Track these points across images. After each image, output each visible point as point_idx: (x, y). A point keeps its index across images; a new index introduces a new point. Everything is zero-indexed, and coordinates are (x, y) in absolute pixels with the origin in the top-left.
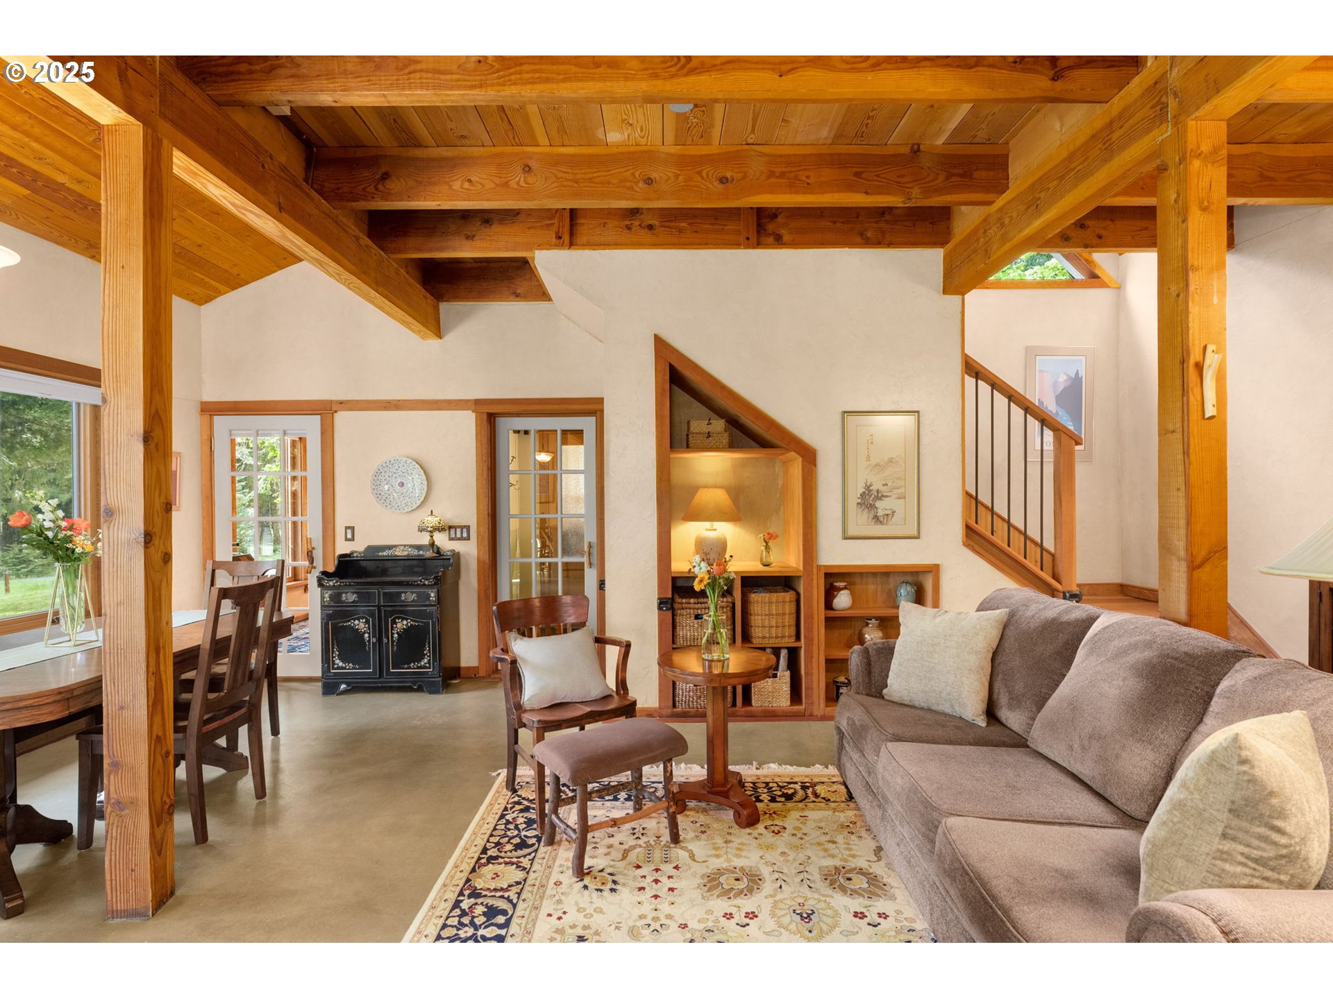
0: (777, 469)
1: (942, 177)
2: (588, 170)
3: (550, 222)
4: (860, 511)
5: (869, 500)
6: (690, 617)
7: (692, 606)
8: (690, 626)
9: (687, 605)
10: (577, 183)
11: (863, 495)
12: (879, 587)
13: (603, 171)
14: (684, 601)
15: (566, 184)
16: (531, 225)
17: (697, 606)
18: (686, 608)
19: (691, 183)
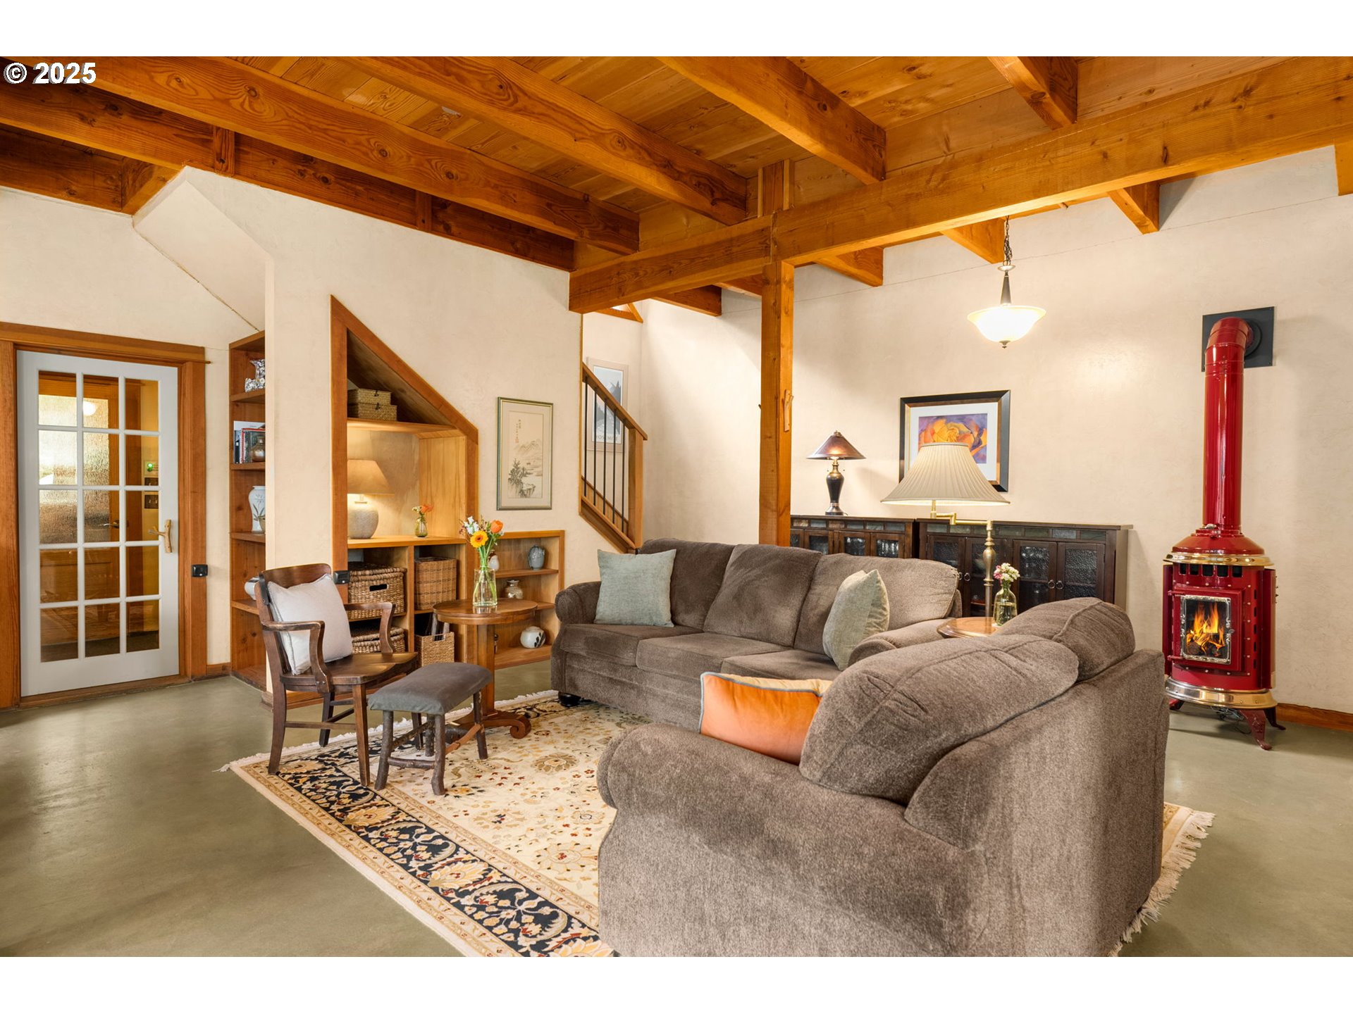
0: (413, 445)
1: (601, 227)
2: (322, 120)
3: (205, 137)
4: (510, 485)
5: (517, 476)
6: (366, 589)
7: (368, 577)
8: (366, 598)
9: (363, 577)
10: (310, 128)
11: (513, 471)
12: (513, 552)
13: (339, 127)
14: (360, 573)
15: (298, 125)
16: (179, 132)
17: (373, 577)
18: (362, 580)
19: (421, 168)
